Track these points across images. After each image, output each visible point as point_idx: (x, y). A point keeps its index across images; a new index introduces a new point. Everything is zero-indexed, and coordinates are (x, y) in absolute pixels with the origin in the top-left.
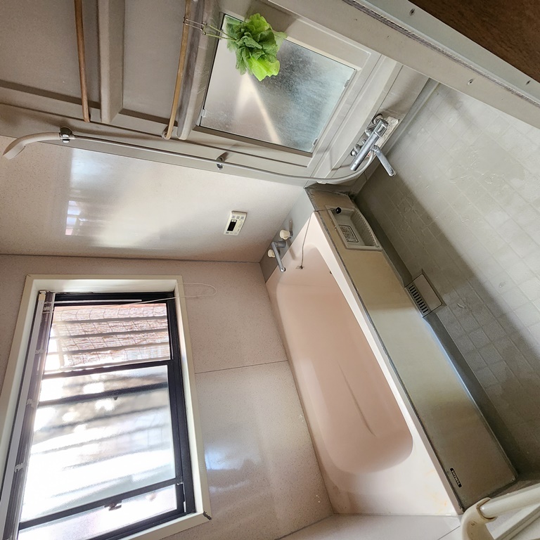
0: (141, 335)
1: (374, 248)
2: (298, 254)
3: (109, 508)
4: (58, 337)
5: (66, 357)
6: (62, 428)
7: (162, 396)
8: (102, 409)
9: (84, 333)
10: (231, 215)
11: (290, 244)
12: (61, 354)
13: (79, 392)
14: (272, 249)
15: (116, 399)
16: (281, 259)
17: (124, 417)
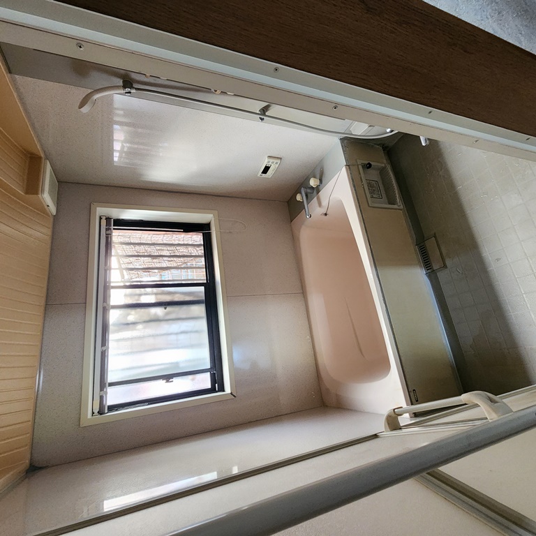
0: (182, 259)
1: (395, 206)
2: (325, 203)
3: (165, 381)
4: (118, 255)
5: (125, 272)
6: (128, 325)
7: (200, 310)
8: (155, 314)
9: (136, 254)
10: (267, 160)
11: (318, 192)
12: (121, 269)
13: (138, 300)
14: (301, 193)
15: (165, 308)
16: (308, 204)
17: (170, 322)
